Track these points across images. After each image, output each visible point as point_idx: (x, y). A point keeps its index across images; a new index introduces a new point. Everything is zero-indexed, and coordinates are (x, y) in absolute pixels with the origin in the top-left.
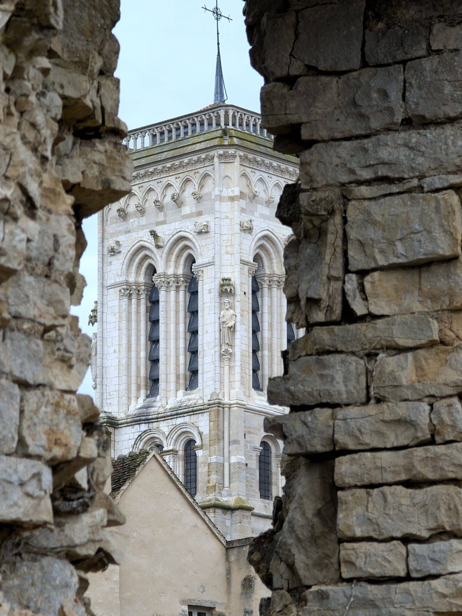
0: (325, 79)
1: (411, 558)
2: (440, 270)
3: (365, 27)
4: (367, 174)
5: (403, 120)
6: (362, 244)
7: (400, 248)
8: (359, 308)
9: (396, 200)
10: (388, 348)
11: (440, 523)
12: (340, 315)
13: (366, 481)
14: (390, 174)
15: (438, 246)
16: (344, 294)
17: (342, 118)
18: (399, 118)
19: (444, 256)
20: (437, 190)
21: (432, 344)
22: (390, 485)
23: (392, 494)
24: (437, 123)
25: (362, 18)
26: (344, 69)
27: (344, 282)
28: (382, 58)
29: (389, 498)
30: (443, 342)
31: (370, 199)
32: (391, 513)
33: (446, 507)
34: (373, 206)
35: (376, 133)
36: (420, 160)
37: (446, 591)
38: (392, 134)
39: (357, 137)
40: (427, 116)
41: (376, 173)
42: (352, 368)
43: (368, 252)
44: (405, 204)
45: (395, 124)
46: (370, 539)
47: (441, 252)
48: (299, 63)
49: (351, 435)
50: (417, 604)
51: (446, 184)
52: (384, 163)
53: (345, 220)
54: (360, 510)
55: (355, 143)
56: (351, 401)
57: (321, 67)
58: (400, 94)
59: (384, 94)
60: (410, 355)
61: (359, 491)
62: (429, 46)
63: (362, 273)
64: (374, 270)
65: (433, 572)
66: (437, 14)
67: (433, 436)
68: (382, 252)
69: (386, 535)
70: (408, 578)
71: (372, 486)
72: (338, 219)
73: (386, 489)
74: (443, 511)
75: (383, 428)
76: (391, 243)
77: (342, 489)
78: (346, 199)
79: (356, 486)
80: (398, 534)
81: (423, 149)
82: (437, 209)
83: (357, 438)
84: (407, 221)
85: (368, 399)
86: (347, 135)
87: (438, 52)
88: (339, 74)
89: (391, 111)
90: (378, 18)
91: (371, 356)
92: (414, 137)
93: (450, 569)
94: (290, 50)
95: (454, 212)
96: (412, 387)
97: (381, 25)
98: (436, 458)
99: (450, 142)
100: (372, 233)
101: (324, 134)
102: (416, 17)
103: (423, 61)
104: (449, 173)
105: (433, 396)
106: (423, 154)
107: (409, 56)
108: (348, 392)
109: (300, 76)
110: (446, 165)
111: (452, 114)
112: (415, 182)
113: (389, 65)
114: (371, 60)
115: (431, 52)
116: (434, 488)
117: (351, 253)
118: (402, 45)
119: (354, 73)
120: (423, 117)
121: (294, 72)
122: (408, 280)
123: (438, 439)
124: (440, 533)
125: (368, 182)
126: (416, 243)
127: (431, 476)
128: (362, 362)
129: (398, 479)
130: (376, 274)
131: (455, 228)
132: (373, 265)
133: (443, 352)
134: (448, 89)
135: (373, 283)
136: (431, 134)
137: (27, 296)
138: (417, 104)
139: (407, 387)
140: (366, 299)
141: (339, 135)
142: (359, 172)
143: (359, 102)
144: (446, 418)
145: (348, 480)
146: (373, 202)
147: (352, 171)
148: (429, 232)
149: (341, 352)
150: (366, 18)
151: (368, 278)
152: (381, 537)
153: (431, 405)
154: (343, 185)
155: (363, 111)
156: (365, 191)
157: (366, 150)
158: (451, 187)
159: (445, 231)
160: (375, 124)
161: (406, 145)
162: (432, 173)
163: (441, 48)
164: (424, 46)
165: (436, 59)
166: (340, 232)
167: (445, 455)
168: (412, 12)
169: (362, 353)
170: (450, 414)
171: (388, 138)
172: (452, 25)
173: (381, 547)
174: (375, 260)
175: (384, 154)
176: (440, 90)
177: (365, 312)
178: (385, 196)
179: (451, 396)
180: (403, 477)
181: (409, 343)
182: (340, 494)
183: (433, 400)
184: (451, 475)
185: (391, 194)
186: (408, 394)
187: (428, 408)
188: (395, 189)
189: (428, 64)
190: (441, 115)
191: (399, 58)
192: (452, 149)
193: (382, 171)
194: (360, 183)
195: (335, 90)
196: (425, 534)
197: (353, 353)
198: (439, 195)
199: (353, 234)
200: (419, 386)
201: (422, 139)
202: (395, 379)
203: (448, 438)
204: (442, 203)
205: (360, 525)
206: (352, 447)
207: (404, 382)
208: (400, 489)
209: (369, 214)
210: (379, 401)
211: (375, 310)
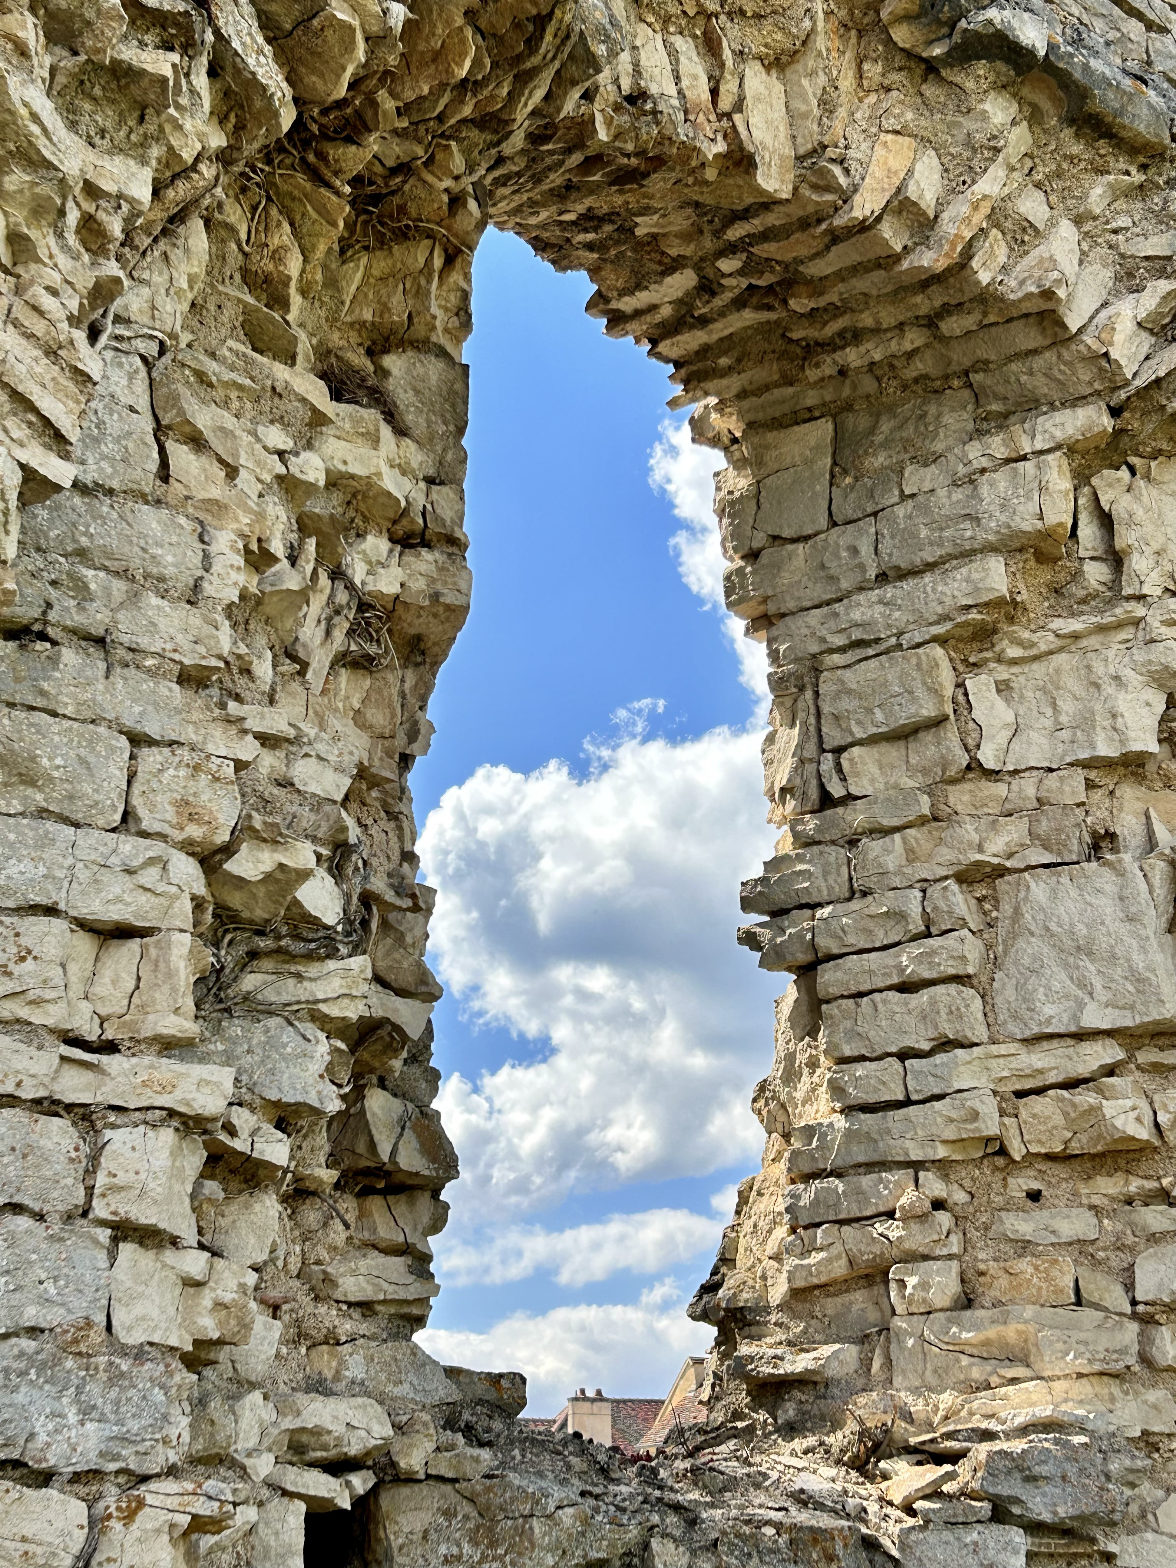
0: (790, 547)
1: (909, 1077)
2: (927, 737)
3: (831, 485)
4: (839, 641)
5: (877, 577)
6: (836, 718)
7: (879, 715)
8: (836, 790)
9: (873, 663)
10: (872, 832)
11: (941, 1030)
12: (817, 802)
13: (854, 989)
14: (865, 637)
15: (922, 707)
16: (819, 776)
17: (810, 585)
18: (872, 573)
19: (930, 718)
20: (919, 645)
21: (922, 821)
22: (880, 991)
23: (884, 1001)
24: (915, 572)
25: (828, 476)
26: (810, 532)
27: (819, 763)
28: (851, 514)
29: (880, 1006)
30: (936, 819)
31: (844, 667)
32: (883, 1023)
33: (947, 1010)
34: (848, 674)
35: (848, 594)
36: (897, 614)
37: (954, 1115)
38: (864, 593)
39: (828, 603)
40: (903, 565)
41: (849, 637)
42: (832, 859)
43: (844, 726)
44: (883, 667)
45: (868, 580)
46: (862, 1058)
47: (925, 713)
48: (762, 534)
49: (835, 936)
50: (920, 1132)
51: (927, 637)
52: (857, 625)
53: (817, 694)
54: (848, 1024)
55: (825, 609)
56: (833, 898)
57: (785, 534)
58: (872, 549)
59: (854, 551)
60: (897, 836)
61: (845, 1001)
62: (902, 491)
63: (839, 751)
64: (852, 745)
65: (937, 1091)
66: (908, 456)
67: (928, 927)
68: (859, 723)
69: (879, 1052)
70: (908, 1102)
71: (861, 995)
72: (809, 694)
73: (877, 996)
74: (943, 1014)
75: (871, 925)
76: (870, 711)
77: (828, 1002)
78: (817, 671)
79: (843, 997)
80: (894, 1049)
81: (899, 602)
82: (919, 666)
83: (841, 938)
84: (885, 684)
85: (853, 892)
86: (816, 602)
87: (913, 496)
88: (806, 538)
89: (862, 567)
90: (845, 472)
91: (852, 843)
92: (889, 591)
93: (957, 1086)
94: (751, 521)
95: (937, 665)
96: (899, 872)
97: (848, 480)
98: (933, 952)
99: (929, 589)
100: (846, 704)
101: (791, 605)
102: (886, 463)
103: (896, 508)
104: (931, 624)
105: (926, 880)
106: (900, 608)
107: (880, 507)
108: (830, 888)
109: (764, 548)
110: (926, 615)
111: (931, 560)
112: (893, 640)
113: (859, 519)
114: (838, 518)
115: (904, 497)
116: (932, 989)
117: (824, 729)
118: (872, 496)
119: (822, 536)
120: (898, 568)
121: (756, 545)
122: (893, 752)
123: (934, 931)
124: (944, 1044)
125: (842, 650)
126: (897, 708)
127: (927, 974)
128: (842, 851)
129: (889, 982)
130: (856, 751)
131: (940, 684)
132: (850, 740)
133: (937, 829)
134: (924, 533)
135: (851, 760)
136: (907, 585)
137: (154, 625)
138: (890, 555)
139: (895, 874)
140: (844, 779)
141: (809, 604)
142: (830, 638)
143: (828, 565)
144: (942, 905)
145: (834, 991)
146: (848, 670)
147: (823, 640)
148: (910, 692)
149: (819, 843)
150: (832, 476)
151: (845, 755)
152: (874, 1055)
153: (924, 891)
154: (814, 656)
155: (832, 572)
156: (837, 659)
157: (836, 615)
158: (935, 639)
159: (929, 689)
160: (845, 585)
161: (880, 602)
162: (911, 627)
163: (915, 491)
164: (897, 493)
165: (910, 503)
166: (813, 710)
167: (942, 947)
168: (881, 459)
169: (841, 842)
170: (946, 898)
171: (861, 598)
172: (926, 465)
173: (874, 1065)
174: (852, 733)
175: (856, 615)
176: (915, 536)
177: (843, 793)
178: (860, 661)
179: (946, 878)
180: (895, 980)
181: (895, 822)
182: (824, 1007)
183: (925, 885)
184: (952, 971)
185: (866, 659)
186: (897, 882)
187: (919, 895)
188: (871, 652)
189: (900, 511)
190: (918, 562)
191: (869, 510)
192: (932, 596)
193: (856, 635)
194: (832, 651)
195: (802, 557)
196: (926, 1046)
197: (833, 842)
198: (920, 651)
199: (826, 709)
200: (908, 870)
201: (898, 592)
202: (880, 865)
203: (944, 928)
204: (924, 658)
205: (848, 1042)
206: (836, 951)
207: (891, 867)
208: (893, 995)
209: (843, 682)
210: (864, 894)
211: (854, 791)
